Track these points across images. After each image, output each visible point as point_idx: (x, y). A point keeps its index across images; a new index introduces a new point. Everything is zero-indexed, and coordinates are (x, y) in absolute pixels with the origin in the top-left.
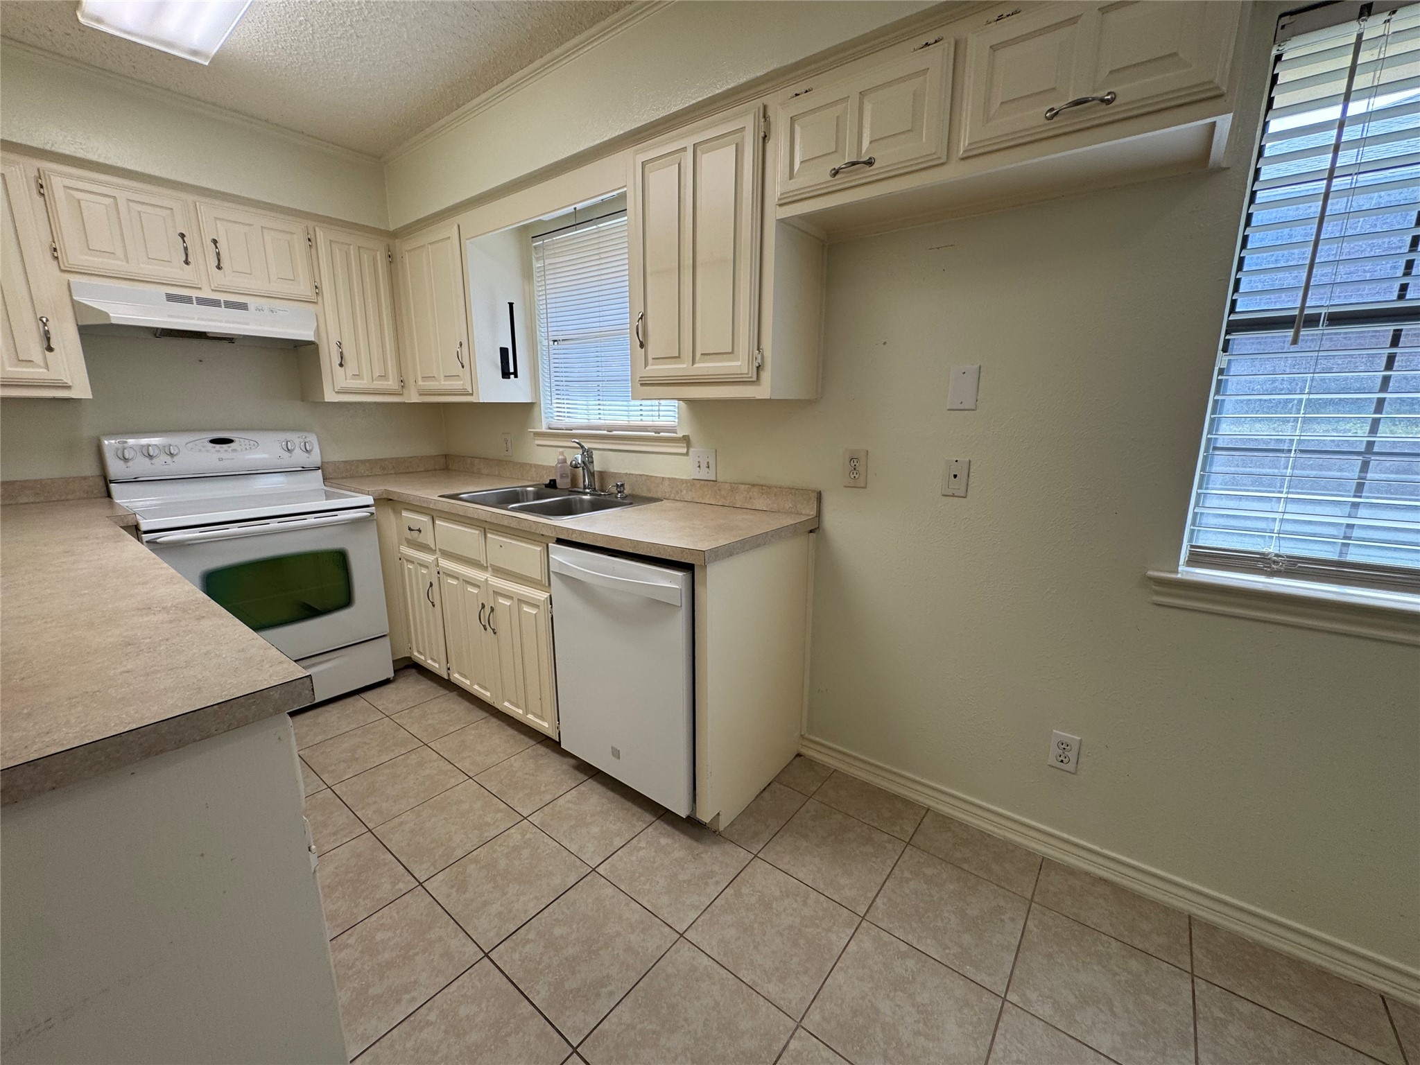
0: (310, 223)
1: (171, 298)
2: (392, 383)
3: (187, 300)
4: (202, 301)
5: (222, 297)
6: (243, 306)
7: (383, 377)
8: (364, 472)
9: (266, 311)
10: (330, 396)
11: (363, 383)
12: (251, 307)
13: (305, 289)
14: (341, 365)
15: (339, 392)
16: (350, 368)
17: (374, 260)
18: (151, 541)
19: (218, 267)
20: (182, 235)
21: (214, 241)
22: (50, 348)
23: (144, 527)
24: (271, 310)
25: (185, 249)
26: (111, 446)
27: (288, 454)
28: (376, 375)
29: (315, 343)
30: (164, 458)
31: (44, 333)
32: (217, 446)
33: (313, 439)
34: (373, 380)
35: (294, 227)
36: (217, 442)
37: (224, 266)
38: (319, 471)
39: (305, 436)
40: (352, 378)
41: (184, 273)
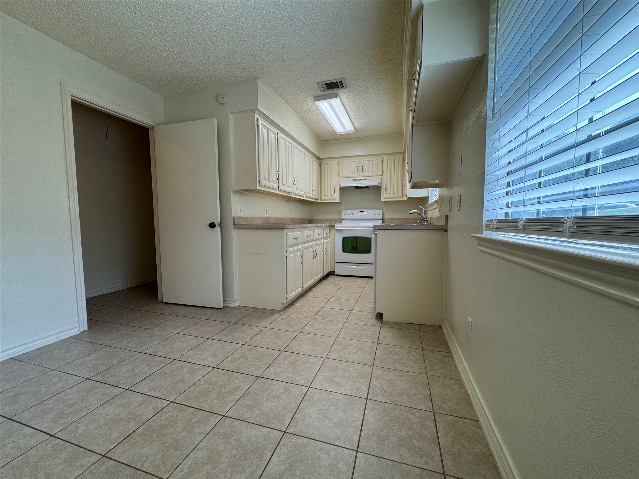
0: (383, 156)
1: (354, 180)
2: (399, 195)
3: (356, 180)
4: (359, 180)
5: (362, 178)
6: (366, 179)
7: (397, 193)
9: (371, 180)
10: (381, 200)
11: (391, 195)
12: (368, 179)
13: (380, 173)
14: (386, 191)
15: (384, 198)
16: (388, 192)
17: (399, 161)
18: (336, 229)
19: (363, 172)
20: (357, 166)
21: (363, 166)
22: (335, 193)
23: (335, 226)
24: (372, 179)
25: (357, 169)
26: (343, 212)
27: (374, 215)
28: (395, 193)
29: (380, 186)
30: (351, 215)
31: (335, 190)
32: (361, 213)
33: (381, 211)
34: (394, 194)
35: (380, 158)
36: (361, 212)
37: (364, 171)
38: (382, 220)
39: (378, 210)
40: (388, 194)
41: (356, 174)
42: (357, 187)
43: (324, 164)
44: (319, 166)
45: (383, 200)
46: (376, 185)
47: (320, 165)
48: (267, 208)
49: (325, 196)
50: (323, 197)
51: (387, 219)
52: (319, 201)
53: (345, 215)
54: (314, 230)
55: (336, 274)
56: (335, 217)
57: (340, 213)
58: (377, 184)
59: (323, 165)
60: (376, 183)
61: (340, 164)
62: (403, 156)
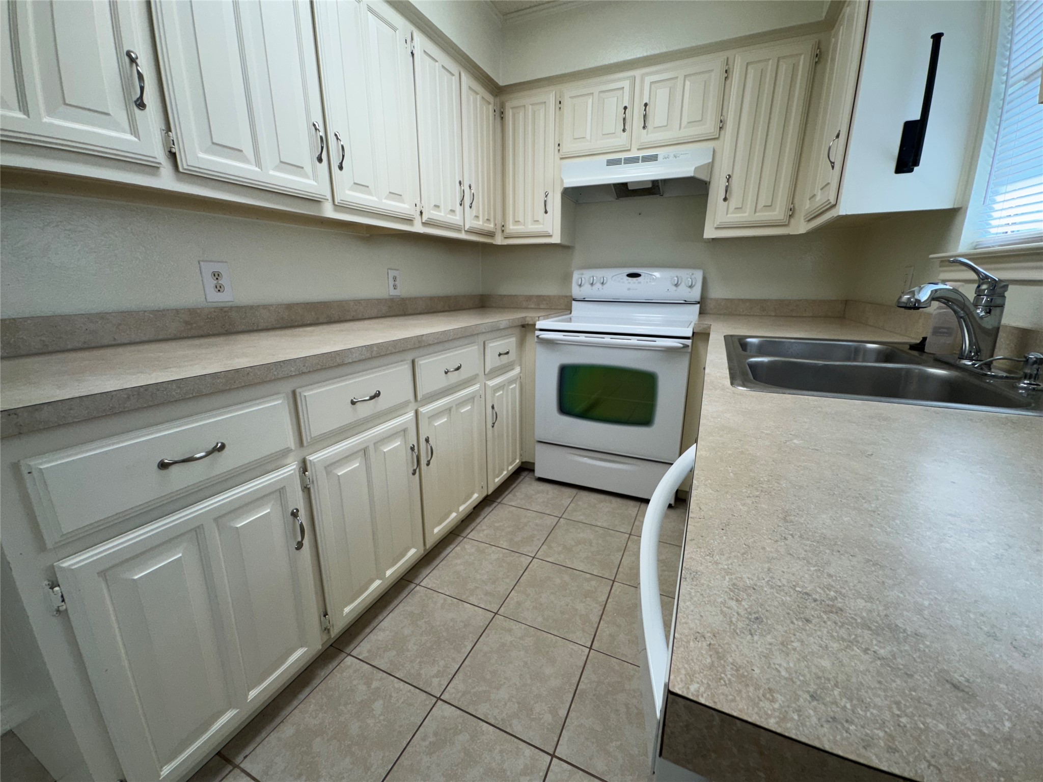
1: (611, 162)
2: (776, 213)
3: (620, 162)
4: (628, 161)
5: (641, 154)
6: (654, 158)
7: (769, 207)
8: (743, 311)
9: (671, 157)
11: (745, 216)
12: (660, 158)
13: (709, 127)
14: (725, 199)
15: (716, 228)
16: (734, 202)
17: (795, 68)
18: (538, 336)
19: (644, 127)
20: (625, 108)
21: (646, 105)
22: (546, 212)
23: (538, 326)
24: (675, 157)
25: (624, 119)
26: (576, 276)
27: (674, 288)
28: (761, 204)
29: (707, 179)
30: (598, 285)
31: (545, 201)
32: (630, 279)
33: (699, 275)
34: (755, 212)
35: (715, 63)
36: (632, 275)
37: (648, 125)
38: (698, 305)
39: (690, 271)
40: (733, 213)
41: (621, 140)
42: (623, 190)
43: (512, 108)
44: (498, 119)
45: (710, 232)
46: (691, 174)
47: (501, 115)
48: (217, 268)
49: (517, 222)
50: (512, 228)
51: (717, 300)
52: (499, 240)
53: (580, 286)
54: (413, 362)
55: (538, 473)
56: (550, 289)
57: (567, 278)
58: (696, 169)
59: (509, 114)
60: (693, 169)
61: (567, 102)
62: (819, 42)
